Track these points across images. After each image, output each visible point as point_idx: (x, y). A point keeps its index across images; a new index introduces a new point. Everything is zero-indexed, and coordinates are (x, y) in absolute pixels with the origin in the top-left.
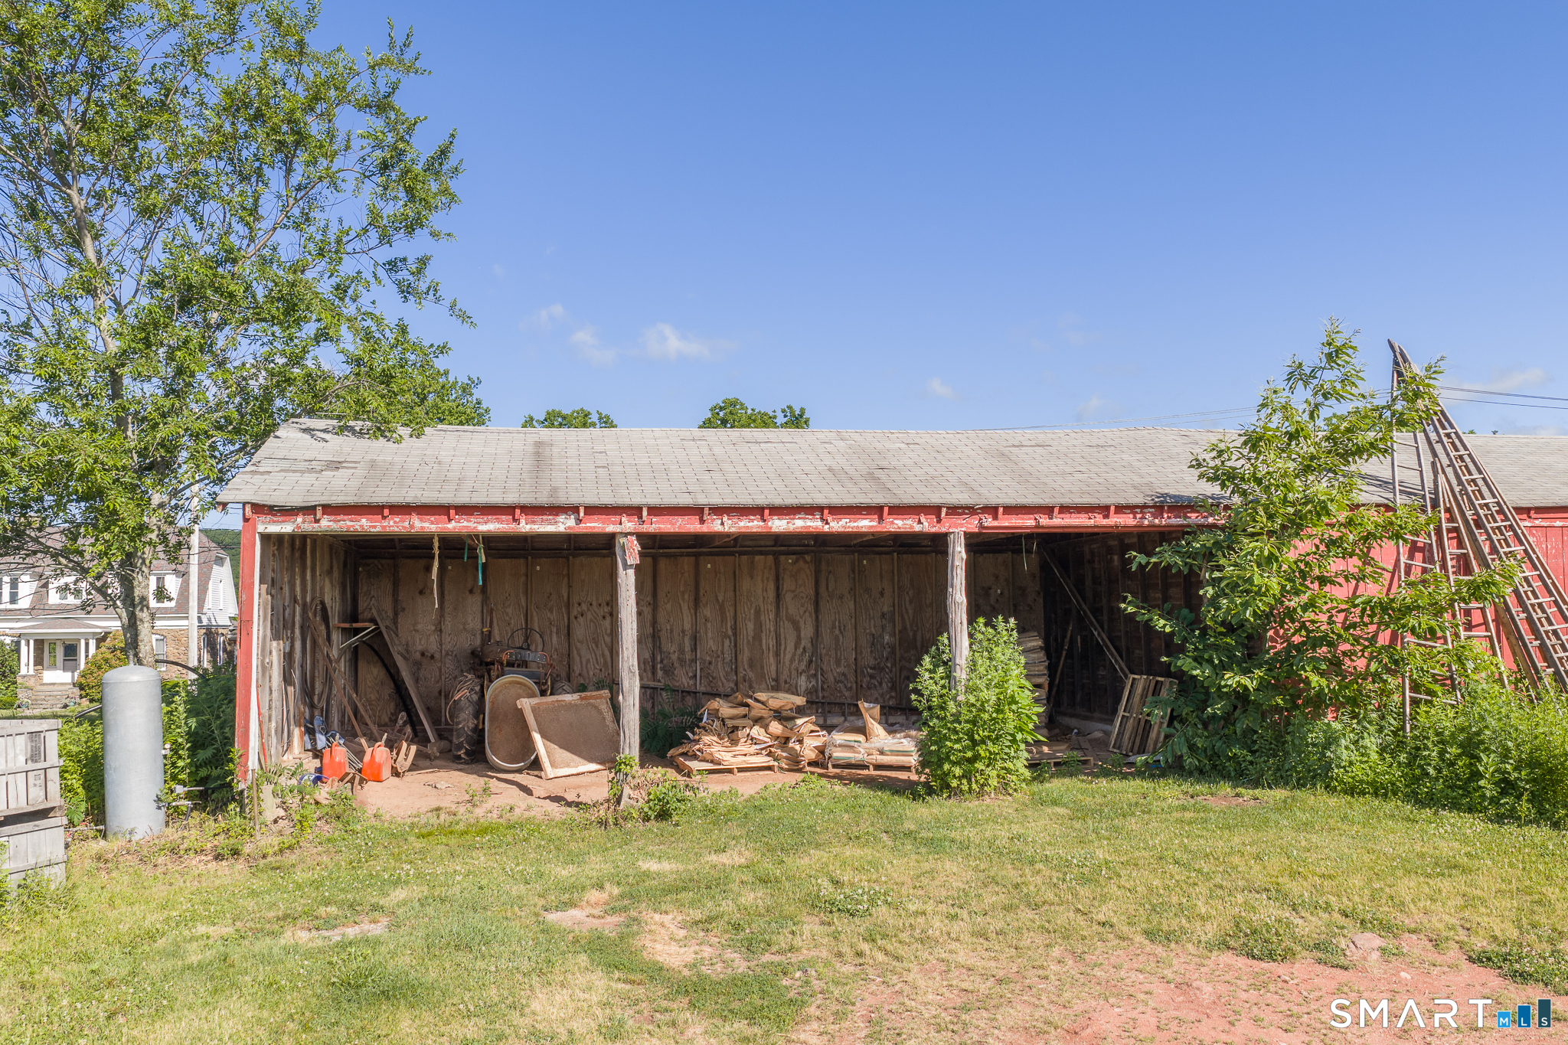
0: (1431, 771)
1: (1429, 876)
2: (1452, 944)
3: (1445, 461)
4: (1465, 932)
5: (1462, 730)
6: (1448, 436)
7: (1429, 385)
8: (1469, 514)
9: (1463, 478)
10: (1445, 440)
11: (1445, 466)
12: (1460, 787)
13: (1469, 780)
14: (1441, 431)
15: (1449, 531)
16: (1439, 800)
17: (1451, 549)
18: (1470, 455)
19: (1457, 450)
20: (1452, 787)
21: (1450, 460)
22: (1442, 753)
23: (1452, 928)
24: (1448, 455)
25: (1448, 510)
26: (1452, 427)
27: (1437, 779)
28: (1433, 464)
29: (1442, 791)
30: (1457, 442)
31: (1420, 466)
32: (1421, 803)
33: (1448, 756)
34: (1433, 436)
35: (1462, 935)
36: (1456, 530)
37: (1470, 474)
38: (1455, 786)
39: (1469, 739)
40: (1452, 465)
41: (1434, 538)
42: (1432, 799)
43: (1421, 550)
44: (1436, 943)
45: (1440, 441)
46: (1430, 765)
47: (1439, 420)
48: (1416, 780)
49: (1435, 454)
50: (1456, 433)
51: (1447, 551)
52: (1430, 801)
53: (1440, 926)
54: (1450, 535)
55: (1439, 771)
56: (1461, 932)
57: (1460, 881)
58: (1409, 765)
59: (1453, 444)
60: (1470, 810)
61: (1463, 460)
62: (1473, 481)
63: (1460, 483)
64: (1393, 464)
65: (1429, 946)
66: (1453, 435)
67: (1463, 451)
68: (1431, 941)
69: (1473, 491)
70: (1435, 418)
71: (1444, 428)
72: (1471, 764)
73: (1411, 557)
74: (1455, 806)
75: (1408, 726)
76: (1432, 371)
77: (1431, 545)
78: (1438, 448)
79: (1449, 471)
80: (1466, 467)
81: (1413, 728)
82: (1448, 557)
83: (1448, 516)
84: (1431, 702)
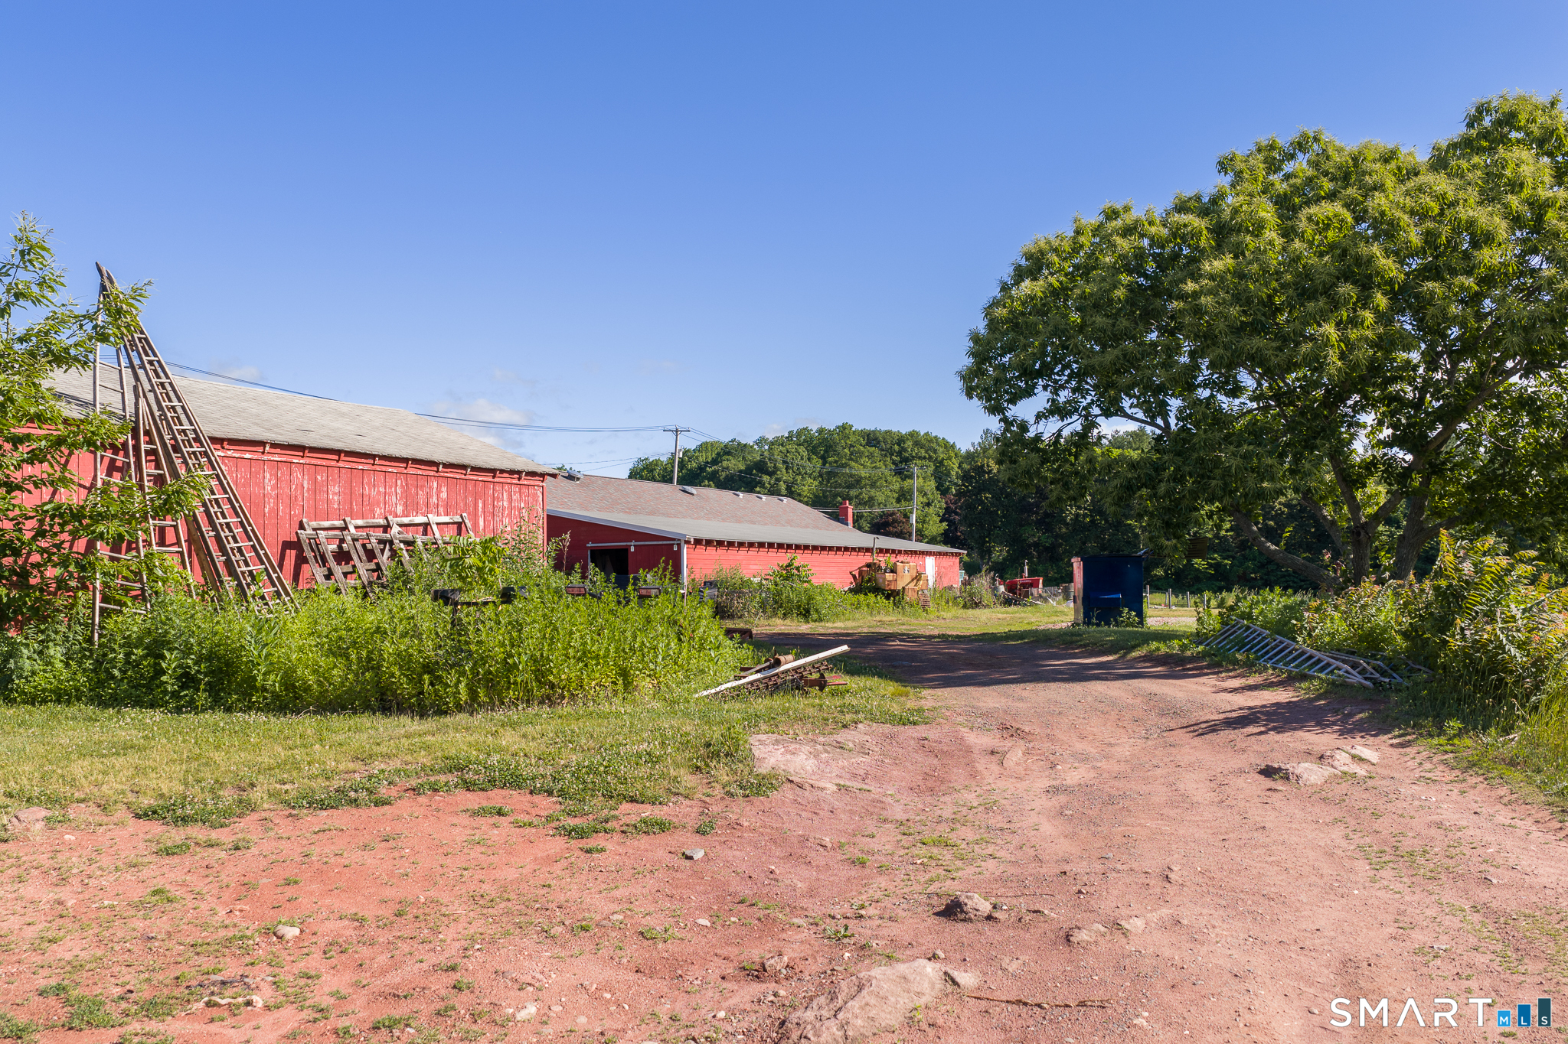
0: (116, 673)
1: (104, 756)
2: (120, 806)
3: (147, 387)
4: (135, 795)
5: (149, 632)
6: (151, 363)
7: (132, 305)
8: (167, 437)
9: (164, 404)
10: (148, 366)
11: (146, 390)
12: (144, 686)
13: (153, 678)
14: (145, 358)
15: (148, 453)
16: (122, 700)
17: (148, 469)
18: (171, 384)
19: (158, 377)
20: (135, 687)
21: (152, 385)
22: (128, 655)
23: (123, 792)
24: (150, 380)
25: (147, 433)
26: (155, 355)
27: (122, 679)
28: (135, 388)
29: (126, 691)
30: (159, 370)
31: (122, 388)
32: (104, 704)
33: (133, 657)
34: (136, 362)
35: (131, 798)
36: (154, 452)
37: (170, 400)
38: (140, 685)
39: (155, 641)
40: (153, 390)
41: (132, 460)
42: (116, 700)
43: (119, 470)
44: (104, 808)
45: (143, 367)
46: (115, 667)
47: (143, 347)
48: (100, 684)
49: (137, 378)
50: (159, 362)
51: (145, 471)
52: (115, 702)
53: (111, 793)
54: (149, 458)
55: (125, 672)
56: (130, 795)
57: (134, 758)
58: (94, 671)
59: (155, 371)
60: (152, 705)
61: (164, 388)
62: (173, 408)
63: (160, 408)
64: (95, 383)
65: (97, 811)
66: (155, 363)
67: (164, 380)
68: (99, 806)
69: (172, 417)
70: (139, 345)
71: (147, 355)
72: (155, 663)
73: (109, 474)
74: (138, 703)
75: (96, 635)
76: (137, 294)
77: (129, 464)
78: (141, 372)
79: (151, 396)
80: (167, 394)
81: (101, 636)
82: (146, 478)
83: (147, 439)
84: (121, 612)
